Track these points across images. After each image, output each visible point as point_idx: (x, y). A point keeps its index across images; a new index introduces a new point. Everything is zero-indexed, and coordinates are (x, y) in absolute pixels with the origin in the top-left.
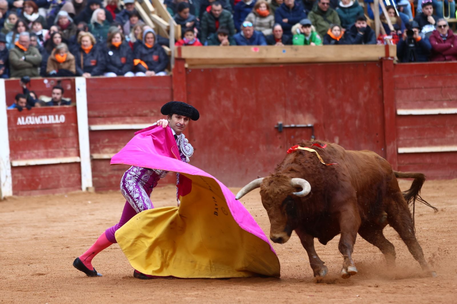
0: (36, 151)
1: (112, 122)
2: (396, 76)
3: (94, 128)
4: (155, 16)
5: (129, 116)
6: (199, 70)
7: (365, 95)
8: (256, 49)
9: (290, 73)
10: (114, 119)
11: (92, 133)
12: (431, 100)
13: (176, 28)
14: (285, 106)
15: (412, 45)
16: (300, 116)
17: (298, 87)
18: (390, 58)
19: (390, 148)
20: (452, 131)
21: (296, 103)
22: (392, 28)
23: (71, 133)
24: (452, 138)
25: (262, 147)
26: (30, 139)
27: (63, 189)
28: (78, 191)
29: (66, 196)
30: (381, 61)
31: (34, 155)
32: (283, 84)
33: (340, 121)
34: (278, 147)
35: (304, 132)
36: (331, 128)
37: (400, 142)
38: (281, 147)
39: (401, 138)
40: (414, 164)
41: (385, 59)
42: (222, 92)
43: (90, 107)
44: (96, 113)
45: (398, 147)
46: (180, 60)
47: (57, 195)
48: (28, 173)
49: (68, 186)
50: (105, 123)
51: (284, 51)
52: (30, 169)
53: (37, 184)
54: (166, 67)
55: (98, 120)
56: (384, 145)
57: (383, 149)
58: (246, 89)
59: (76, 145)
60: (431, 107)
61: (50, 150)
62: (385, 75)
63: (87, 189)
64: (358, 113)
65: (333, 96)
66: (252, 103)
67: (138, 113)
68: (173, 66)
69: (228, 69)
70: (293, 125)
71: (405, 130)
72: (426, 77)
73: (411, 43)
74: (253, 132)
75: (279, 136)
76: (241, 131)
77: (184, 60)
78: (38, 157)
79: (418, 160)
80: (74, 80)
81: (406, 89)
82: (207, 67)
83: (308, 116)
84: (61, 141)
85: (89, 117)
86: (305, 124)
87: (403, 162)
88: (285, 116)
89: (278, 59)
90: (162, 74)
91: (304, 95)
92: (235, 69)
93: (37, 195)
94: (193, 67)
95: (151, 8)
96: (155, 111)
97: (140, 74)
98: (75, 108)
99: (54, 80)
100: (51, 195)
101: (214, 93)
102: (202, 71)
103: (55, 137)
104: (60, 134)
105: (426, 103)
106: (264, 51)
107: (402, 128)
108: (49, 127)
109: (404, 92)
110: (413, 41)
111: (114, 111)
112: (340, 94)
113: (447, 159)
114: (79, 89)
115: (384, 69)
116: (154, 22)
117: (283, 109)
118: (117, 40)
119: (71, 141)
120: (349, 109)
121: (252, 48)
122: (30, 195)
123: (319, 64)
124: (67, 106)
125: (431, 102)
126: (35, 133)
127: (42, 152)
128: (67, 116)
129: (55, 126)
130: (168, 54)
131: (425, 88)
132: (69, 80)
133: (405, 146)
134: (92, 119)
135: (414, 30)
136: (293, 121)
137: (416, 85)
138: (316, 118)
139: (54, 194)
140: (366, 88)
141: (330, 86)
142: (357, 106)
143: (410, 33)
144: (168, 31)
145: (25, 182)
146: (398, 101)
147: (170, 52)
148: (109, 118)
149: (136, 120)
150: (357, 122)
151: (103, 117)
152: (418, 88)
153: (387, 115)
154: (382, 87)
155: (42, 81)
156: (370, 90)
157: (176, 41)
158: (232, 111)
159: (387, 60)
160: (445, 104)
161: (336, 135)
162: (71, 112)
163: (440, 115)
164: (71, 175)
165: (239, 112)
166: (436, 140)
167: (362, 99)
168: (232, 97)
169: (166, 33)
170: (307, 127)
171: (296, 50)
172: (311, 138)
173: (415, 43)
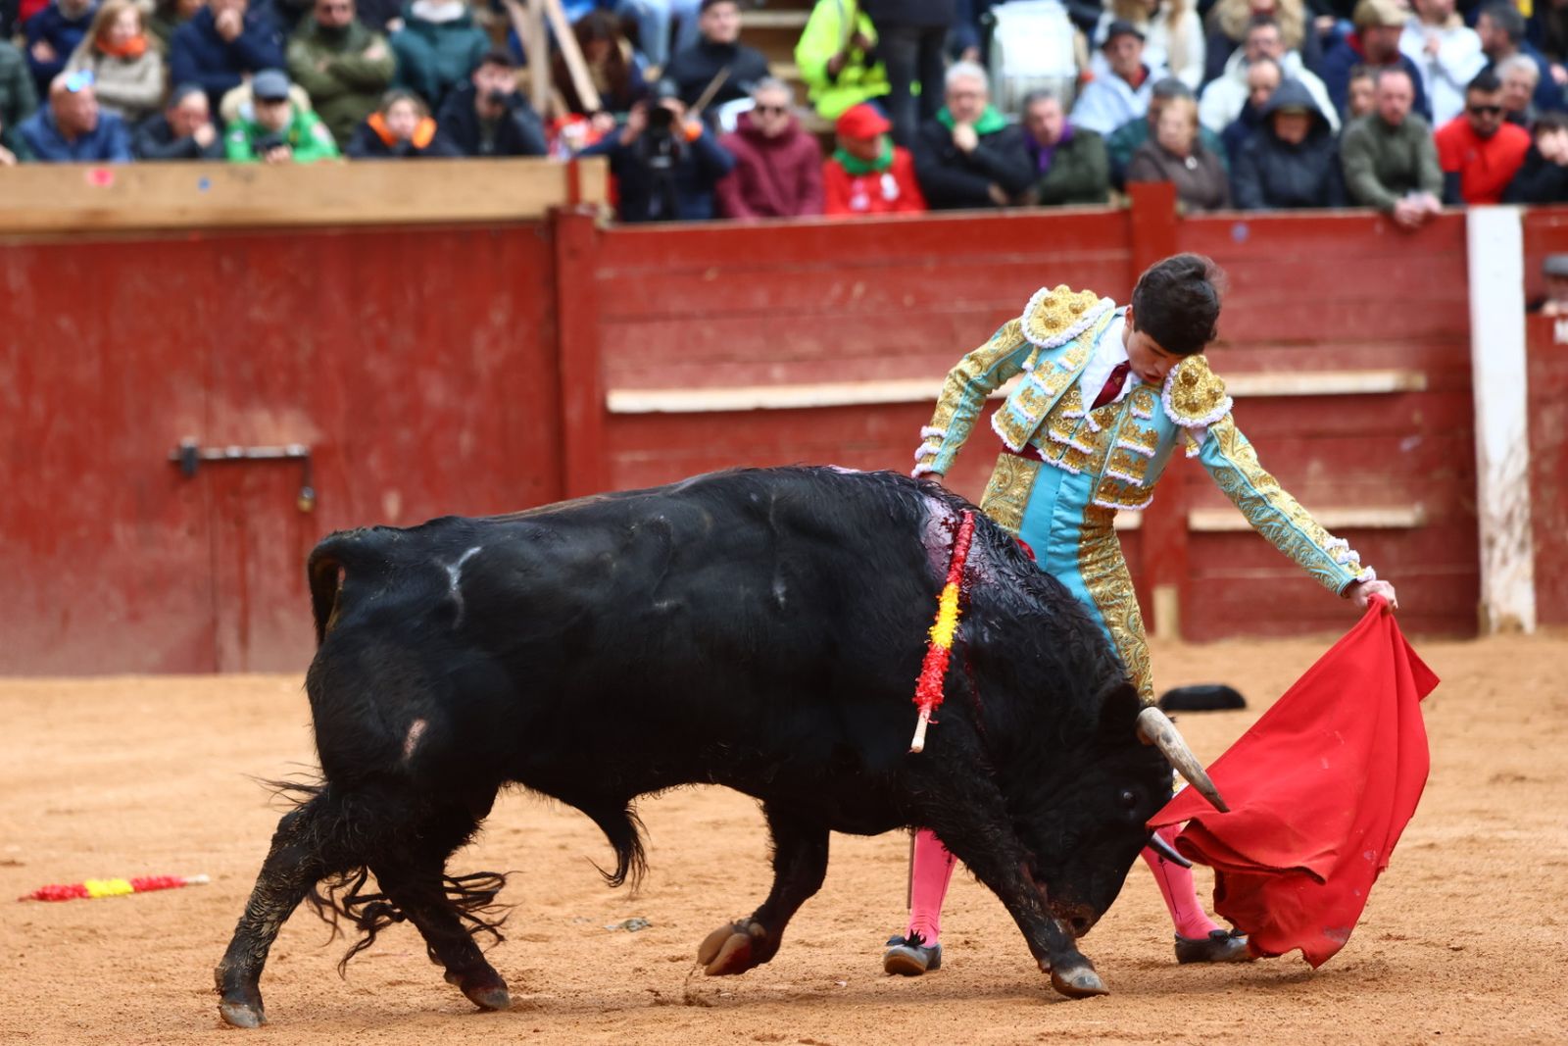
2: (606, 273)
7: (494, 343)
8: (101, 177)
9: (227, 264)
12: (726, 358)
14: (208, 382)
15: (662, 162)
16: (261, 418)
17: (257, 313)
18: (582, 210)
21: (247, 370)
22: (590, 99)
25: (122, 532)
30: (554, 221)
32: (200, 304)
33: (405, 436)
34: (181, 533)
35: (275, 477)
36: (374, 461)
38: (192, 532)
41: (565, 211)
51: (204, 184)
58: (65, 323)
60: (728, 384)
62: (569, 269)
64: (471, 406)
65: (382, 344)
66: (87, 372)
70: (234, 452)
71: (636, 465)
72: (711, 275)
73: (657, 152)
74: (89, 479)
75: (183, 491)
76: (48, 474)
81: (643, 319)
83: (292, 418)
86: (278, 444)
88: (208, 419)
89: (183, 211)
91: (277, 343)
92: (27, 247)
105: (710, 367)
106: (133, 185)
107: (625, 458)
109: (635, 332)
112: (405, 338)
115: (563, 247)
117: (201, 395)
120: (436, 392)
121: (87, 173)
125: (728, 367)
131: (711, 315)
136: (234, 436)
137: (677, 304)
138: (319, 422)
140: (499, 317)
141: (370, 309)
142: (466, 381)
143: (661, 120)
146: (613, 361)
150: (466, 440)
152: (684, 317)
153: (574, 413)
154: (555, 313)
156: (512, 326)
158: (14, 399)
159: (571, 215)
160: (778, 372)
161: (389, 484)
163: (758, 412)
165: (38, 407)
167: (484, 356)
168: (14, 350)
170: (287, 461)
171: (249, 178)
172: (297, 495)
173: (674, 153)
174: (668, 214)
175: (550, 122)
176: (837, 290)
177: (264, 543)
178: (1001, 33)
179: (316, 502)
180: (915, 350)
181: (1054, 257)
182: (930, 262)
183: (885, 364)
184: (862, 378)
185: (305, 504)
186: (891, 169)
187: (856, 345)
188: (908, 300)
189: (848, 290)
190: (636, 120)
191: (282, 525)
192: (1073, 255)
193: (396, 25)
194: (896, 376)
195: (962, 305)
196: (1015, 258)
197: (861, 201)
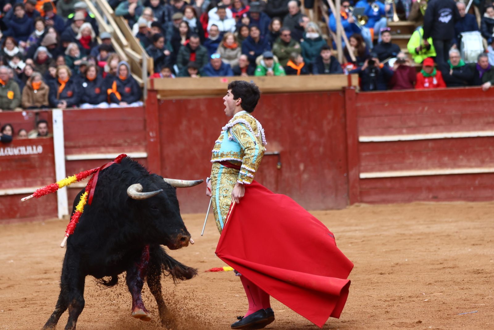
0: (14, 181)
1: (88, 152)
2: (359, 105)
3: (71, 157)
4: (129, 50)
5: (104, 146)
6: (170, 101)
7: (329, 123)
8: (225, 80)
10: (89, 149)
11: (68, 162)
12: (390, 127)
13: (149, 61)
15: (373, 75)
18: (352, 88)
19: (352, 173)
20: (411, 156)
22: (354, 59)
23: (48, 163)
24: (411, 164)
26: (9, 169)
27: (40, 217)
28: (55, 219)
29: (43, 224)
30: (344, 90)
31: (12, 184)
33: (305, 149)
35: (271, 159)
36: (297, 155)
37: (362, 168)
39: (363, 164)
40: (375, 188)
41: (347, 88)
42: (193, 122)
43: (67, 137)
44: (71, 144)
45: (360, 172)
46: (153, 91)
47: (34, 222)
48: (7, 202)
49: (45, 214)
50: (80, 153)
52: (9, 198)
53: (16, 213)
54: (139, 98)
55: (73, 150)
56: (347, 171)
57: (345, 175)
58: (215, 119)
59: (52, 175)
60: (391, 134)
61: (29, 180)
62: (348, 103)
63: (64, 216)
65: (299, 124)
67: (113, 143)
68: (145, 97)
69: (199, 100)
71: (366, 156)
72: (386, 105)
73: (372, 72)
77: (157, 92)
78: (16, 186)
79: (379, 184)
80: (51, 112)
81: (368, 116)
82: (178, 97)
84: (38, 171)
85: (66, 147)
86: (272, 151)
87: (364, 186)
90: (135, 105)
92: (205, 99)
93: (15, 224)
94: (164, 98)
95: (124, 41)
96: (129, 141)
97: (114, 106)
98: (52, 139)
99: (32, 112)
100: (29, 223)
101: (185, 122)
102: (174, 102)
103: (32, 167)
104: (37, 164)
105: (387, 130)
107: (364, 154)
108: (27, 158)
109: (366, 120)
110: (374, 71)
111: (89, 142)
112: (305, 122)
113: (406, 183)
114: (56, 121)
115: (347, 98)
116: (127, 55)
118: (92, 73)
119: (48, 170)
120: (313, 137)
122: (9, 223)
123: (286, 94)
124: (44, 138)
125: (391, 130)
126: (14, 164)
127: (20, 181)
128: (44, 147)
129: (32, 156)
130: (141, 85)
131: (386, 116)
132: (46, 112)
133: (366, 171)
134: (68, 150)
135: (374, 59)
137: (377, 112)
138: (282, 145)
139: (31, 221)
140: (330, 117)
141: (296, 115)
142: (321, 134)
143: (371, 63)
144: (141, 63)
145: (4, 211)
146: (361, 128)
147: (143, 84)
148: (85, 148)
149: (110, 149)
150: (321, 149)
151: (79, 147)
152: (379, 116)
153: (350, 142)
154: (345, 115)
155: (20, 113)
156: (333, 119)
157: (149, 74)
158: (202, 140)
159: (349, 89)
160: (404, 131)
161: (301, 161)
162: (48, 143)
163: (400, 141)
164: (48, 204)
165: (208, 141)
166: (395, 165)
167: (326, 127)
168: (202, 126)
169: (139, 65)
170: (274, 155)
171: (263, 80)
172: (277, 164)
173: (376, 72)
174: (375, 89)
175: (344, 65)
176: (420, 108)
177: (268, 177)
178: (463, 40)
179: (281, 166)
180: (441, 125)
181: (479, 99)
182: (446, 101)
183: (433, 128)
184: (427, 132)
185: (279, 167)
186: (436, 76)
187: (426, 123)
188: (440, 111)
189: (423, 109)
190: (366, 64)
191: (272, 172)
192: (484, 99)
193: (302, 41)
194: (436, 132)
195: (454, 112)
196: (468, 100)
197: (427, 85)
